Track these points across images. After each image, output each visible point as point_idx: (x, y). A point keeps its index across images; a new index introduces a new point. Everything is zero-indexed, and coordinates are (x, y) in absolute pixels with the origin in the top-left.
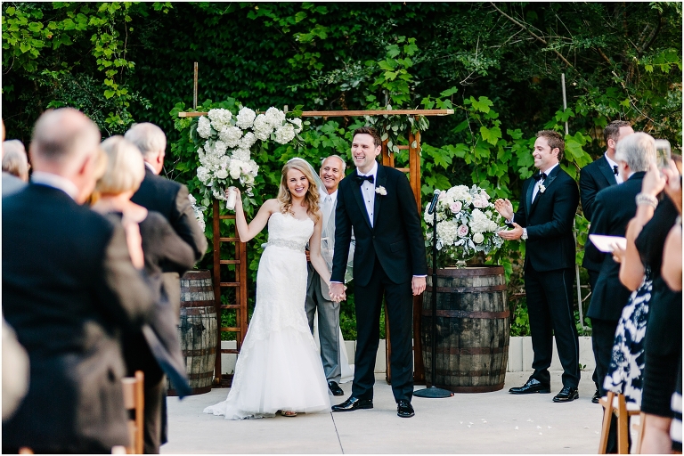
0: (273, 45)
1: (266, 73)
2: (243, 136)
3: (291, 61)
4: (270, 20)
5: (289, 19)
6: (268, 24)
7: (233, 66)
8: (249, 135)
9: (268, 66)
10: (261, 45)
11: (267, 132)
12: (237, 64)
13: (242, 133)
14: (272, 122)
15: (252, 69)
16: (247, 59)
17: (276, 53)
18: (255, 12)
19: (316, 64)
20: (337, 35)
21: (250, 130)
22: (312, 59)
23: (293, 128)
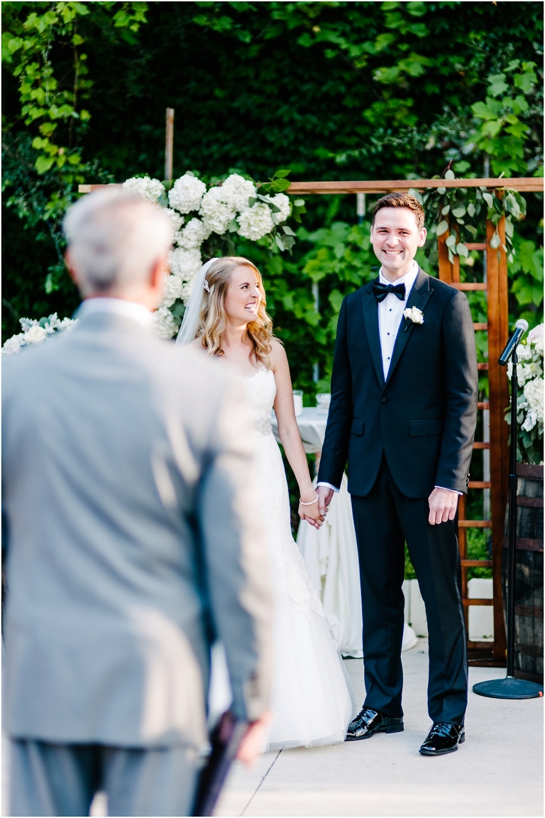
0: (342, 89)
1: (333, 134)
2: (183, 226)
3: (368, 114)
4: (335, 47)
5: (367, 46)
6: (330, 54)
7: (278, 123)
8: (194, 223)
9: (335, 122)
10: (325, 88)
11: (223, 218)
12: (286, 119)
13: (181, 220)
14: (230, 201)
15: (309, 127)
16: (302, 111)
17: (349, 102)
18: (313, 35)
19: (407, 117)
20: (445, 71)
21: (195, 214)
22: (401, 109)
23: (268, 211)
